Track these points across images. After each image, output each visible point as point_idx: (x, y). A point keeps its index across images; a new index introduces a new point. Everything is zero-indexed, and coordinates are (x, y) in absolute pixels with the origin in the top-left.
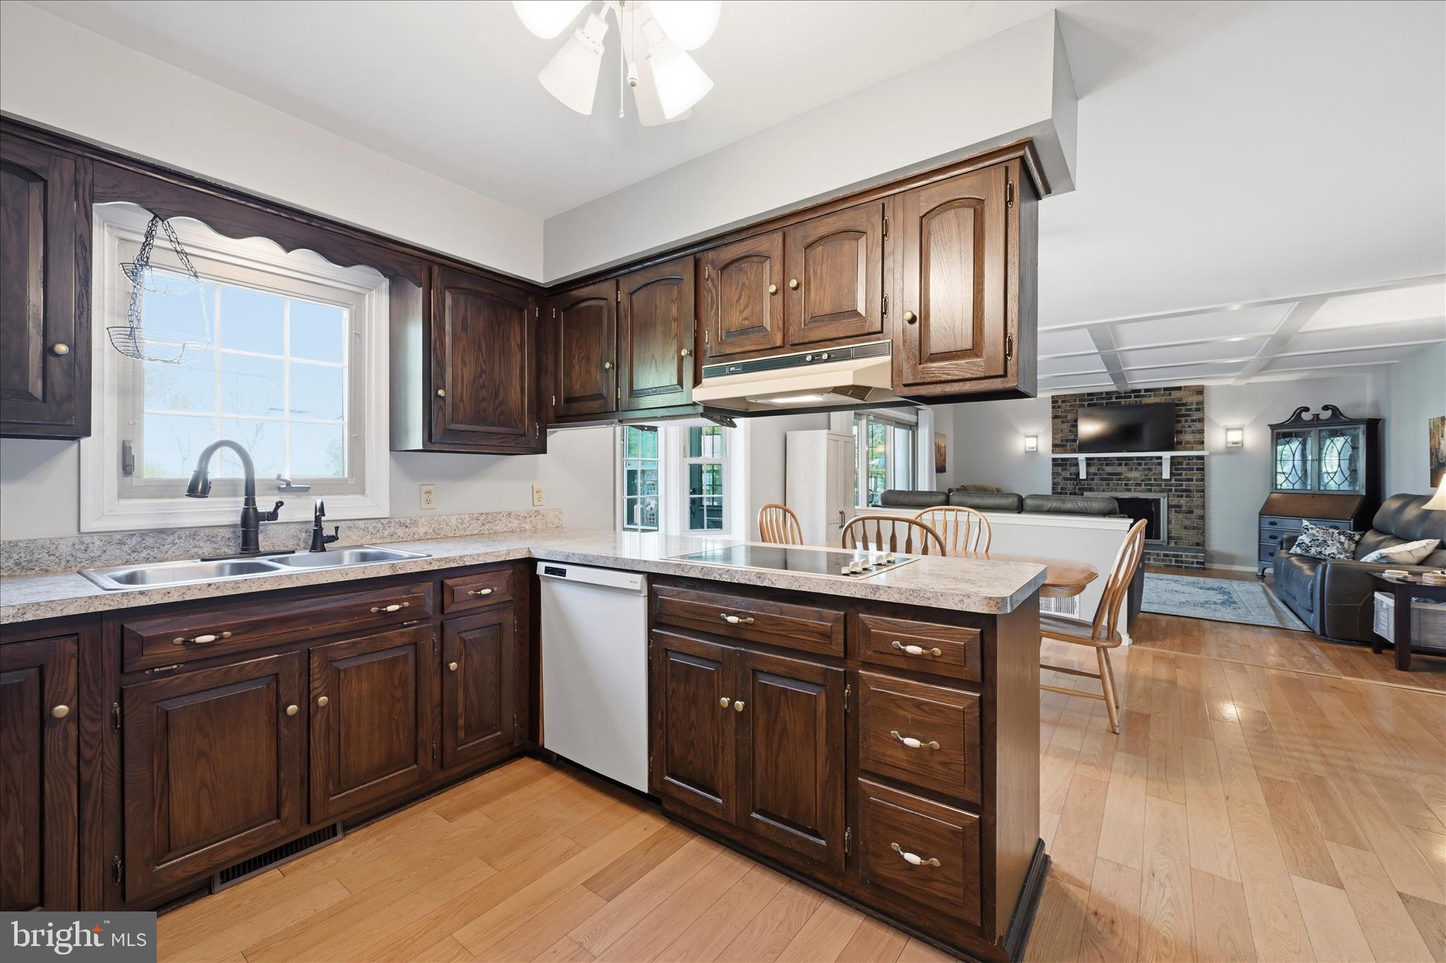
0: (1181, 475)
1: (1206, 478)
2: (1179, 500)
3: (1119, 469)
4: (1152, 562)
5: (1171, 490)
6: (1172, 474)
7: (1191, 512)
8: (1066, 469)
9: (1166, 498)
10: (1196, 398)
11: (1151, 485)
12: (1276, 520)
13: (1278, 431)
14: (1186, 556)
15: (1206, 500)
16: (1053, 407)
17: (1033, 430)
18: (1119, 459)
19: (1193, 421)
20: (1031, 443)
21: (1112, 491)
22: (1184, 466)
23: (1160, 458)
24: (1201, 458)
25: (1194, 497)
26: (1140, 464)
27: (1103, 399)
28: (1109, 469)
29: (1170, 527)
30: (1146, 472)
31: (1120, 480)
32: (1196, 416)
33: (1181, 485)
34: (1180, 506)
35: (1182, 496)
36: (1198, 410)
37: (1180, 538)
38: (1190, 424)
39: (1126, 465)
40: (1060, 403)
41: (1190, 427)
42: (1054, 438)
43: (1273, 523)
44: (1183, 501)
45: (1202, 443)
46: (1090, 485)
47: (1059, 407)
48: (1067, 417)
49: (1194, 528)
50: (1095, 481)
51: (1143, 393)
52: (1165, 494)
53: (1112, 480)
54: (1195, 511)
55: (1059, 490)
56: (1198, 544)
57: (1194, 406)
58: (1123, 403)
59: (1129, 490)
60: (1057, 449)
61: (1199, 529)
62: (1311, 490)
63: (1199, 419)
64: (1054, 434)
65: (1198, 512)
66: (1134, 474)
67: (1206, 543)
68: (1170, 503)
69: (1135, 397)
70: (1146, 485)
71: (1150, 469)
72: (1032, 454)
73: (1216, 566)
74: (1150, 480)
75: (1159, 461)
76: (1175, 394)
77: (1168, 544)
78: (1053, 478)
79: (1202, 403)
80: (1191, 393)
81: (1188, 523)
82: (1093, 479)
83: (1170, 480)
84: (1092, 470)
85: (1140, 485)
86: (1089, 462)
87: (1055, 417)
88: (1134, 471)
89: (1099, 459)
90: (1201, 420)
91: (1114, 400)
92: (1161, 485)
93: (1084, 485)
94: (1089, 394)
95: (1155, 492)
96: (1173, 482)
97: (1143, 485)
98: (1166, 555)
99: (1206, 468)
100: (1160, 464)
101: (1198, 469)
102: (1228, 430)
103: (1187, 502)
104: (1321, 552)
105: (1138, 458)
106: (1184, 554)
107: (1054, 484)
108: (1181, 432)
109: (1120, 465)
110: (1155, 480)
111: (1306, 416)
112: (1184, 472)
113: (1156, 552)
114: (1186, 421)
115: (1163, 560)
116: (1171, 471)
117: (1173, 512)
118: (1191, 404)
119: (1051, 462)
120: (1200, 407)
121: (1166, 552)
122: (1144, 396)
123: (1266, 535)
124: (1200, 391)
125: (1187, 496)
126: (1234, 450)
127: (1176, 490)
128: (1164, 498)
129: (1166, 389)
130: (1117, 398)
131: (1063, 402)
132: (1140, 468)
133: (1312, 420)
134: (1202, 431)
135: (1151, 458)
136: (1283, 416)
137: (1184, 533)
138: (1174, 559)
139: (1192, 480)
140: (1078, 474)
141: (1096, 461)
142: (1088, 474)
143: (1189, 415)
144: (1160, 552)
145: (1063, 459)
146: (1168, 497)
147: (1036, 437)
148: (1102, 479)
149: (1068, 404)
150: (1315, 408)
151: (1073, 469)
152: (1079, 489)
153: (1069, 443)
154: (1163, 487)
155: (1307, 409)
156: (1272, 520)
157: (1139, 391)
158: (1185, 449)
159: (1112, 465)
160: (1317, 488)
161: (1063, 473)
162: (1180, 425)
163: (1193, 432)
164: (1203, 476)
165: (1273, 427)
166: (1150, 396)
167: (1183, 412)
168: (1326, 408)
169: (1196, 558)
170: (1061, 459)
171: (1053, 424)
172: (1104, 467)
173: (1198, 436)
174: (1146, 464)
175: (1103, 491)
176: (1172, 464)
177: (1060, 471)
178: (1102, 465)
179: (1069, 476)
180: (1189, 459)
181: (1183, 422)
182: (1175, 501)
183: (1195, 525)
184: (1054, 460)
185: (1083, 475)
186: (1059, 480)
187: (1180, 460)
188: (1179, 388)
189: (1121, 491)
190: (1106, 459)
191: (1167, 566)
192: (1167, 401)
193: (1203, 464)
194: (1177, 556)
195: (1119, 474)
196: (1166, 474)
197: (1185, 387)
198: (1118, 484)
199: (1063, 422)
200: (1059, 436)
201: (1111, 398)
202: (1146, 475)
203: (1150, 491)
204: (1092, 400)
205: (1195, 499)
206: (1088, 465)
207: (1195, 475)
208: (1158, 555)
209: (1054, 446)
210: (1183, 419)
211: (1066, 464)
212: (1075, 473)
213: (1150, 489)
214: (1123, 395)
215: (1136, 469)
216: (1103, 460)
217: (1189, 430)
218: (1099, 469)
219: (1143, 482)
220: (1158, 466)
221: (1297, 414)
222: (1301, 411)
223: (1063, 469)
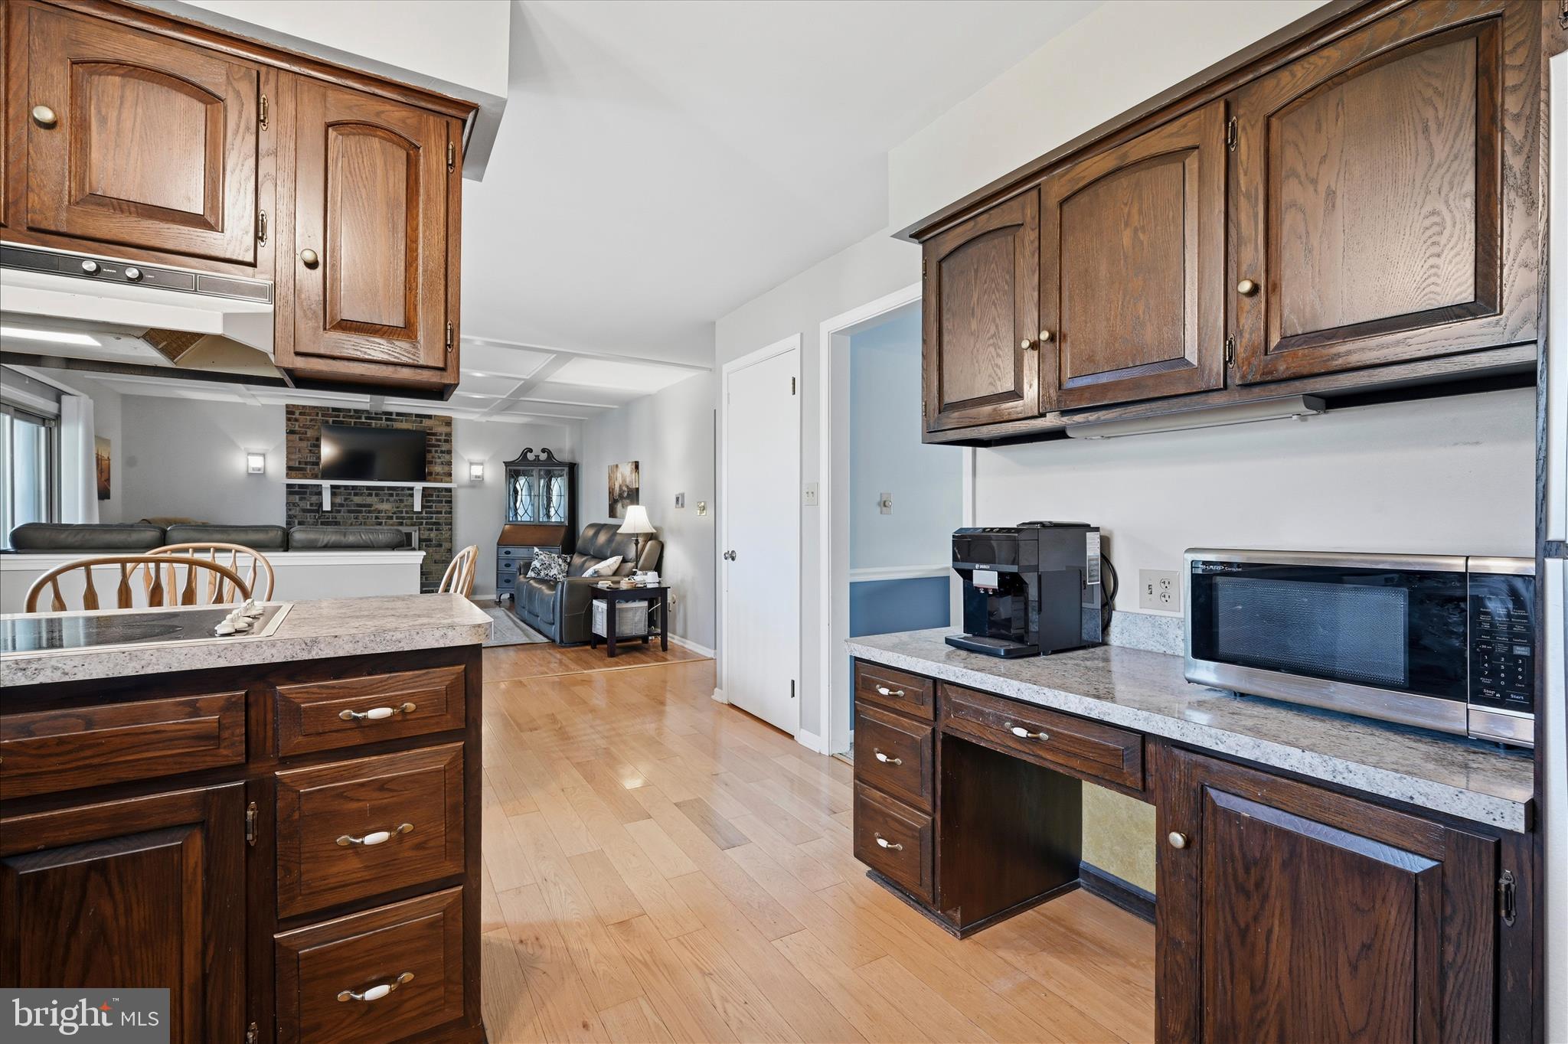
0: (431, 507)
1: (453, 511)
2: (429, 534)
3: (369, 500)
5: (421, 524)
6: (423, 507)
7: (441, 546)
8: (305, 498)
10: (443, 429)
11: (403, 518)
12: (510, 550)
13: (511, 468)
15: (453, 533)
16: (289, 420)
17: (258, 446)
18: (368, 488)
19: (442, 452)
20: (256, 462)
21: (361, 524)
22: (434, 498)
23: (412, 489)
24: (449, 490)
25: (443, 530)
26: (391, 495)
27: (351, 417)
28: (357, 500)
30: (397, 505)
31: (369, 512)
32: (445, 447)
33: (431, 518)
34: (430, 540)
35: (432, 530)
36: (445, 441)
37: (431, 573)
38: (440, 455)
39: (377, 495)
40: (297, 415)
41: (439, 458)
42: (288, 459)
43: (508, 553)
44: (433, 535)
45: (450, 475)
46: (336, 518)
47: (296, 420)
48: (306, 434)
49: (443, 562)
50: (342, 514)
51: (394, 417)
52: (417, 528)
53: (361, 512)
54: (444, 544)
57: (443, 437)
58: (373, 425)
59: (380, 524)
60: (293, 473)
62: (533, 522)
63: (447, 451)
64: (288, 453)
65: (446, 545)
66: (385, 506)
68: (422, 537)
69: (387, 419)
70: (397, 518)
71: (401, 501)
72: (258, 477)
74: (402, 512)
75: (410, 492)
76: (426, 423)
78: (289, 510)
79: (449, 435)
80: (440, 423)
81: (438, 557)
82: (339, 511)
83: (421, 513)
84: (338, 500)
85: (391, 518)
86: (334, 490)
87: (290, 432)
88: (385, 503)
89: (346, 487)
90: (449, 452)
91: (363, 420)
92: (412, 518)
93: (329, 518)
94: (334, 409)
95: (406, 525)
96: (424, 514)
97: (394, 518)
99: (453, 501)
100: (412, 495)
101: (447, 502)
102: (471, 464)
103: (437, 536)
104: (547, 574)
105: (390, 488)
107: (289, 517)
108: (431, 462)
109: (370, 495)
110: (407, 512)
111: (531, 456)
112: (434, 504)
114: (436, 451)
116: (422, 503)
117: (424, 546)
118: (441, 434)
119: (284, 489)
120: (448, 439)
122: (395, 420)
123: (503, 563)
124: (448, 422)
125: (437, 530)
126: (477, 483)
127: (427, 523)
128: (415, 531)
129: (417, 416)
130: (366, 418)
131: (300, 414)
132: (391, 499)
133: (535, 460)
134: (450, 464)
135: (403, 488)
136: (514, 456)
137: (434, 568)
139: (441, 513)
140: (321, 505)
141: (342, 490)
142: (333, 504)
143: (439, 446)
145: (301, 486)
146: (419, 531)
147: (264, 455)
148: (349, 512)
149: (308, 417)
150: (537, 450)
151: (314, 499)
152: (322, 523)
153: (309, 467)
154: (415, 520)
155: (531, 451)
156: (507, 550)
157: (391, 414)
158: (435, 481)
159: (361, 494)
160: (546, 521)
161: (302, 504)
162: (430, 455)
163: (442, 464)
164: (451, 509)
165: (507, 464)
166: (402, 422)
167: (434, 442)
168: (543, 451)
170: (299, 485)
171: (288, 441)
172: (352, 497)
173: (446, 468)
174: (397, 495)
175: (351, 525)
176: (423, 496)
177: (297, 501)
178: (350, 494)
179: (308, 507)
180: (439, 491)
181: (433, 451)
182: (426, 535)
183: (444, 559)
184: (289, 486)
185: (327, 507)
186: (295, 511)
187: (430, 492)
188: (429, 417)
189: (372, 525)
190: (354, 487)
192: (419, 429)
193: (451, 496)
195: (370, 506)
196: (417, 507)
197: (435, 416)
198: (368, 517)
199: (301, 439)
200: (295, 457)
201: (360, 418)
202: (398, 508)
203: (402, 524)
204: (338, 416)
205: (443, 533)
206: (333, 494)
207: (444, 508)
209: (289, 468)
210: (434, 449)
211: (305, 493)
212: (317, 504)
213: (402, 522)
214: (373, 415)
215: (387, 500)
216: (351, 488)
217: (438, 460)
218: (346, 499)
219: (395, 516)
220: (410, 498)
221: (524, 455)
222: (527, 452)
223: (301, 499)
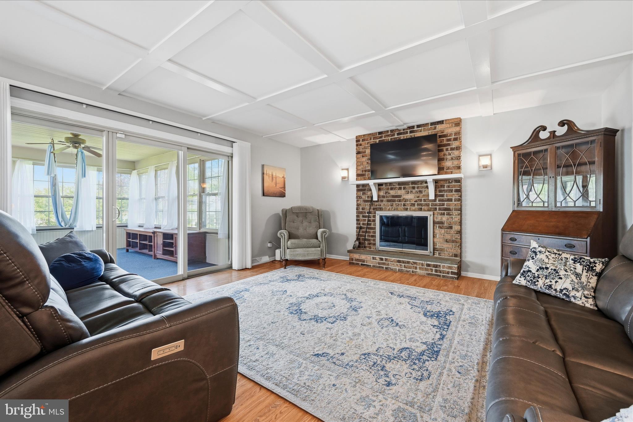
0: (443, 196)
1: (463, 198)
2: (442, 218)
3: (399, 192)
4: (418, 270)
5: (436, 209)
6: (436, 196)
7: (451, 228)
9: (432, 215)
10: (455, 129)
11: (421, 205)
12: (516, 237)
13: (520, 152)
14: (445, 267)
15: (463, 217)
16: (357, 145)
17: (345, 164)
18: (399, 184)
19: (452, 149)
20: (345, 174)
21: (394, 210)
22: (446, 189)
23: (426, 182)
24: (458, 181)
25: (453, 215)
26: (414, 188)
27: (388, 136)
28: (392, 192)
29: (435, 240)
30: (418, 195)
31: (400, 201)
32: (455, 144)
33: (443, 205)
34: (442, 223)
35: (444, 214)
36: (455, 139)
37: (442, 250)
38: (450, 152)
39: (404, 188)
40: (361, 142)
41: (450, 154)
42: (357, 169)
43: (513, 240)
44: (445, 218)
45: (459, 168)
46: (381, 206)
47: (361, 145)
48: (365, 153)
49: (453, 241)
50: (384, 202)
51: (416, 129)
52: (431, 213)
53: (394, 201)
54: (454, 226)
55: (361, 210)
56: (456, 256)
57: (453, 137)
58: (402, 138)
59: (406, 209)
60: (359, 178)
61: (457, 242)
62: (548, 207)
63: (456, 147)
64: (357, 166)
65: (456, 228)
66: (410, 196)
67: (463, 255)
68: (435, 220)
69: (411, 132)
70: (418, 205)
71: (421, 192)
72: (345, 182)
73: (470, 275)
74: (421, 200)
76: (439, 127)
77: (434, 254)
78: (357, 201)
79: (458, 133)
80: (451, 125)
81: (448, 237)
82: (382, 201)
83: (435, 200)
84: (382, 193)
85: (414, 205)
86: (379, 187)
87: (358, 153)
88: (410, 194)
89: (386, 184)
90: (458, 148)
91: (396, 136)
92: (428, 205)
93: (376, 206)
94: (380, 133)
95: (424, 211)
96: (437, 202)
97: (416, 205)
98: (428, 265)
99: (463, 189)
100: (427, 187)
101: (457, 191)
102: (480, 156)
103: (448, 219)
105: (413, 183)
106: (442, 265)
107: (358, 205)
108: (443, 159)
109: (400, 189)
110: (425, 200)
111: (544, 135)
112: (445, 194)
113: (421, 262)
114: (447, 150)
115: (426, 270)
116: (435, 193)
117: (438, 228)
118: (451, 135)
119: (355, 188)
120: (457, 137)
121: (428, 263)
122: (416, 131)
123: (507, 250)
124: (458, 123)
125: (448, 214)
126: (486, 172)
127: (440, 209)
128: (430, 216)
129: (432, 124)
130: (398, 134)
131: (363, 140)
132: (414, 191)
133: (550, 137)
134: (459, 158)
135: (422, 182)
136: (523, 137)
137: (446, 246)
138: (434, 269)
139: (451, 200)
140: (372, 197)
141: (384, 186)
142: (378, 196)
143: (449, 145)
144: (424, 262)
146: (434, 215)
147: (348, 169)
148: (388, 201)
149: (366, 142)
150: (553, 125)
151: (369, 193)
152: (374, 209)
153: (367, 173)
154: (430, 207)
155: (544, 128)
156: (512, 236)
157: (413, 127)
158: (446, 173)
159: (395, 189)
160: (554, 205)
161: (363, 197)
162: (442, 153)
163: (452, 159)
164: (461, 196)
165: (514, 149)
166: (421, 131)
167: (445, 142)
168: (562, 124)
169: (451, 269)
170: (362, 184)
171: (357, 158)
172: (389, 191)
173: (456, 162)
174: (418, 188)
175: (389, 210)
176: (436, 188)
177: (361, 195)
178: (388, 189)
179: (367, 199)
180: (449, 182)
181: (445, 150)
182: (439, 218)
183: (454, 239)
184: (358, 186)
185: (375, 198)
186: (361, 202)
187: (442, 183)
188: (441, 122)
189: (401, 210)
190: (390, 184)
191: (429, 274)
192: (433, 133)
193: (460, 186)
194: (436, 266)
195: (400, 196)
196: (432, 197)
197: (447, 120)
198: (399, 204)
199: (363, 157)
200: (360, 168)
201: (394, 135)
202: (418, 197)
203: (421, 210)
204: (381, 137)
205: (454, 217)
206: (379, 190)
207: (455, 196)
208: (422, 265)
209: (358, 175)
210: (445, 148)
211: (365, 190)
212: (370, 196)
213: (421, 208)
214: (402, 131)
215: (412, 191)
216: (388, 185)
217: (449, 157)
218: (386, 193)
219: (416, 203)
220: (426, 189)
221: (535, 134)
222: (539, 131)
223: (364, 194)
